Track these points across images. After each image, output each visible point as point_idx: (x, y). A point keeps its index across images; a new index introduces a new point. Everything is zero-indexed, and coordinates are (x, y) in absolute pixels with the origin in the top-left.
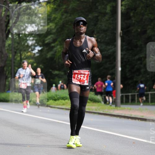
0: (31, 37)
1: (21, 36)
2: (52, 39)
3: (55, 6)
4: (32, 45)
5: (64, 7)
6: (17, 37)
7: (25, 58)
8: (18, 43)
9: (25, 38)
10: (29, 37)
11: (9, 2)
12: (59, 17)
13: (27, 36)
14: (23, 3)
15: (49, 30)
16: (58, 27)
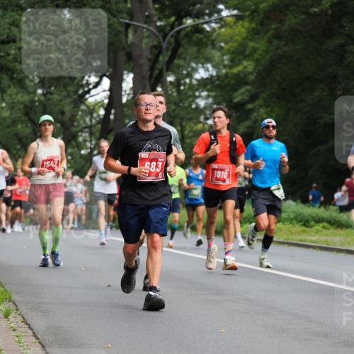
0: (203, 91)
1: (182, 88)
2: (247, 93)
3: (254, 25)
4: (205, 108)
5: (274, 26)
6: (174, 90)
7: (191, 134)
8: (177, 104)
9: (191, 93)
10: (200, 90)
11: (155, 18)
12: (263, 48)
13: (196, 87)
14: (187, 19)
15: (242, 76)
16: (260, 68)
